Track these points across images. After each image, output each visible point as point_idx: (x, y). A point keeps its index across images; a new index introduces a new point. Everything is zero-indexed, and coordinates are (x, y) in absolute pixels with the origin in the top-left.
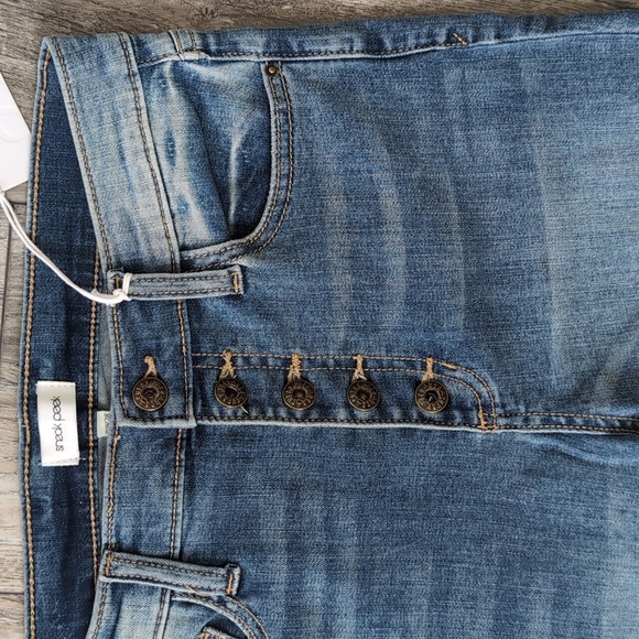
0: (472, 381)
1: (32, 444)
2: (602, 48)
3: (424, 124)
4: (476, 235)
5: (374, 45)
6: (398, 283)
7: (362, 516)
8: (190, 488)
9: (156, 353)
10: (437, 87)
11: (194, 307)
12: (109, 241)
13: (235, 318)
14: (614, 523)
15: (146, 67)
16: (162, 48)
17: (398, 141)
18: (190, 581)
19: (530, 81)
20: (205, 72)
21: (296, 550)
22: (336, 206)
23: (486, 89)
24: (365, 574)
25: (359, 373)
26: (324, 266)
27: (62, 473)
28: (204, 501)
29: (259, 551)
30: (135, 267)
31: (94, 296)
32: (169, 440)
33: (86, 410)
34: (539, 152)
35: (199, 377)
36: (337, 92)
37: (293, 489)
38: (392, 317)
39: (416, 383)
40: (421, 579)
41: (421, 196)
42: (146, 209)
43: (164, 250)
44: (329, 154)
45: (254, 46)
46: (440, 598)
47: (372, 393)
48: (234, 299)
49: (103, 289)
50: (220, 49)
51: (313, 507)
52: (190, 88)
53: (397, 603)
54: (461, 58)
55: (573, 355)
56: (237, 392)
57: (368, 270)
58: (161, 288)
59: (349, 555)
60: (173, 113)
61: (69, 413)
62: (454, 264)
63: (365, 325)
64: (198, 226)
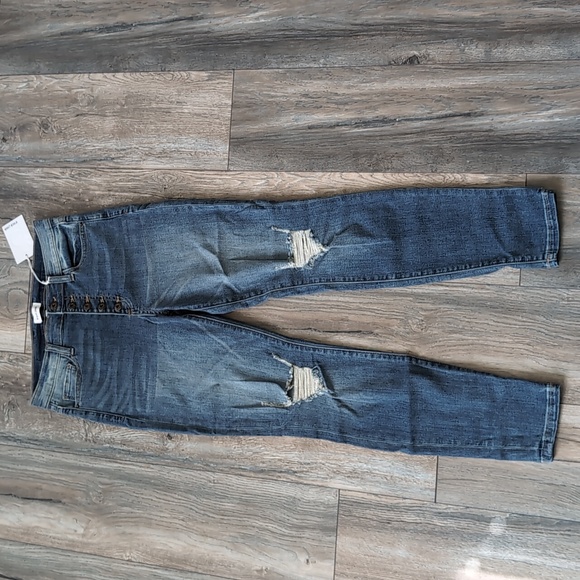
0: (127, 302)
1: (32, 318)
2: (159, 212)
3: (117, 235)
4: (129, 263)
5: (105, 215)
6: (109, 277)
7: (102, 338)
8: (63, 329)
9: (56, 296)
10: (120, 225)
11: (65, 284)
12: (48, 269)
13: (73, 287)
14: (159, 339)
15: (53, 226)
16: (56, 221)
17: (109, 240)
18: (62, 351)
19: (143, 223)
20: (67, 226)
21: (86, 345)
22: (96, 257)
23: (132, 225)
24: (102, 351)
25: (102, 301)
26: (92, 273)
27: (38, 325)
28: (66, 331)
29: (77, 344)
30: (52, 275)
31: (43, 283)
32: (59, 317)
33: (42, 310)
34: (144, 240)
35: (65, 301)
36: (95, 229)
37: (86, 330)
38: (109, 286)
39: (115, 303)
40: (116, 354)
41: (116, 253)
42: (54, 261)
43: (58, 270)
44: (95, 243)
45: (76, 219)
46: (120, 359)
47: (104, 306)
48: (72, 282)
49: (45, 281)
50: (68, 221)
51: (90, 334)
52: (63, 230)
53: (110, 359)
54: (126, 217)
55: (151, 295)
56: (74, 306)
57: (101, 273)
58: (57, 280)
59: (99, 347)
60: (59, 237)
61: (38, 310)
62: (122, 272)
63: (104, 289)
64: (65, 265)
